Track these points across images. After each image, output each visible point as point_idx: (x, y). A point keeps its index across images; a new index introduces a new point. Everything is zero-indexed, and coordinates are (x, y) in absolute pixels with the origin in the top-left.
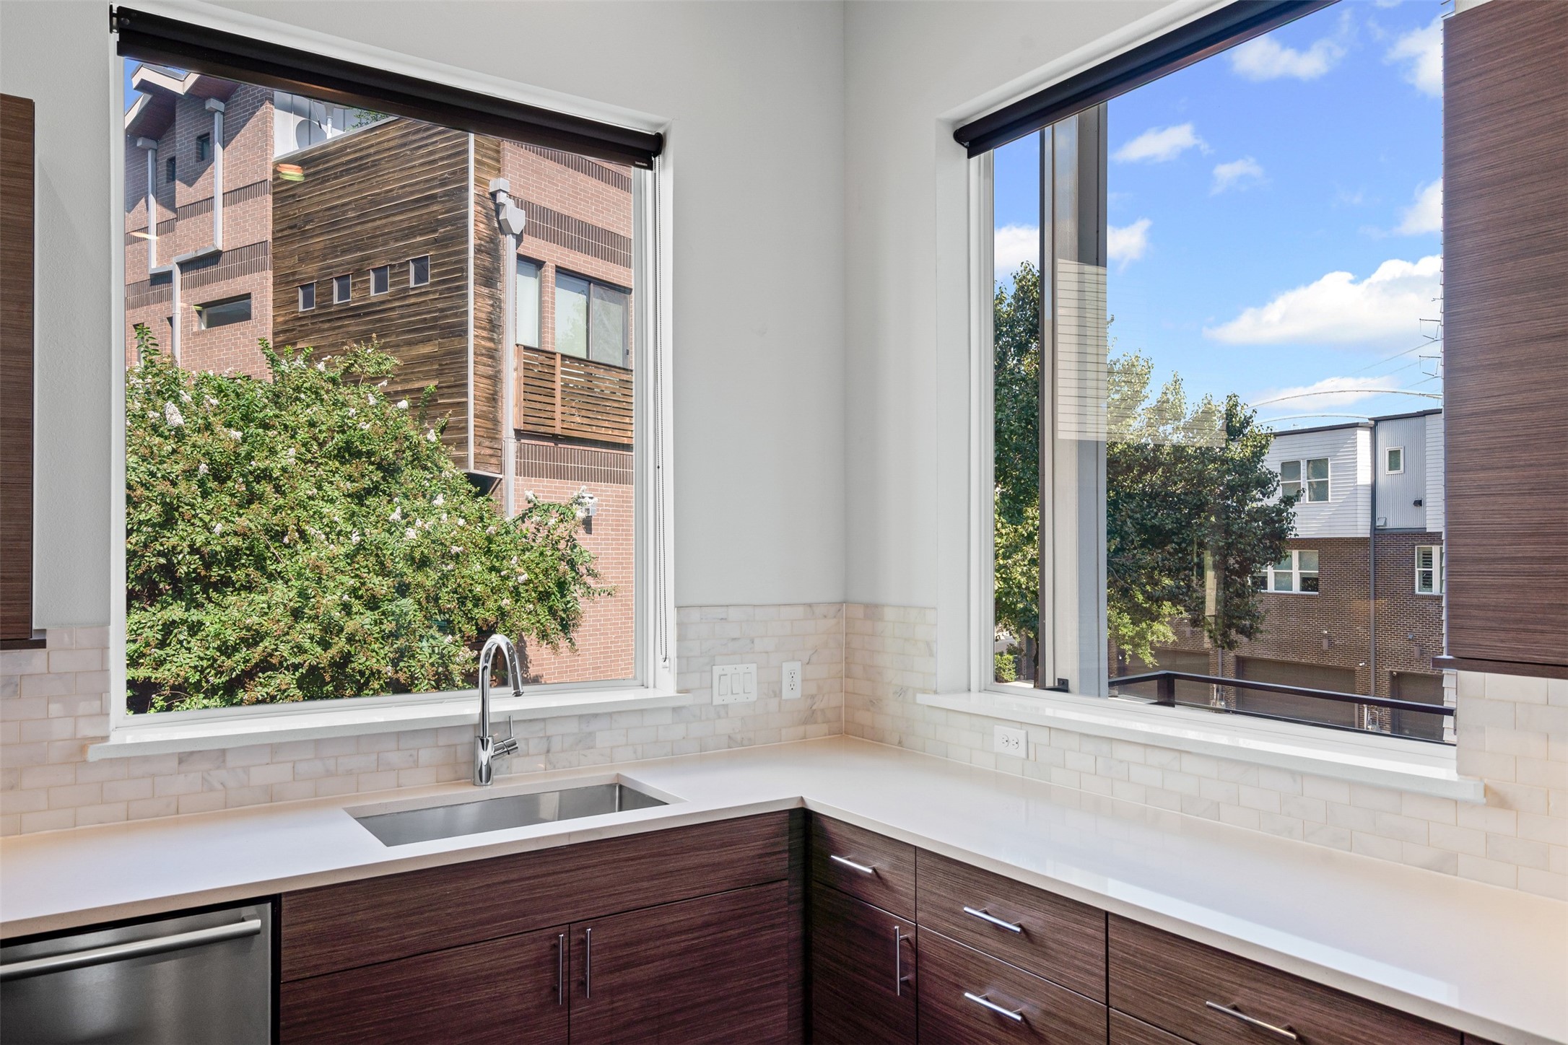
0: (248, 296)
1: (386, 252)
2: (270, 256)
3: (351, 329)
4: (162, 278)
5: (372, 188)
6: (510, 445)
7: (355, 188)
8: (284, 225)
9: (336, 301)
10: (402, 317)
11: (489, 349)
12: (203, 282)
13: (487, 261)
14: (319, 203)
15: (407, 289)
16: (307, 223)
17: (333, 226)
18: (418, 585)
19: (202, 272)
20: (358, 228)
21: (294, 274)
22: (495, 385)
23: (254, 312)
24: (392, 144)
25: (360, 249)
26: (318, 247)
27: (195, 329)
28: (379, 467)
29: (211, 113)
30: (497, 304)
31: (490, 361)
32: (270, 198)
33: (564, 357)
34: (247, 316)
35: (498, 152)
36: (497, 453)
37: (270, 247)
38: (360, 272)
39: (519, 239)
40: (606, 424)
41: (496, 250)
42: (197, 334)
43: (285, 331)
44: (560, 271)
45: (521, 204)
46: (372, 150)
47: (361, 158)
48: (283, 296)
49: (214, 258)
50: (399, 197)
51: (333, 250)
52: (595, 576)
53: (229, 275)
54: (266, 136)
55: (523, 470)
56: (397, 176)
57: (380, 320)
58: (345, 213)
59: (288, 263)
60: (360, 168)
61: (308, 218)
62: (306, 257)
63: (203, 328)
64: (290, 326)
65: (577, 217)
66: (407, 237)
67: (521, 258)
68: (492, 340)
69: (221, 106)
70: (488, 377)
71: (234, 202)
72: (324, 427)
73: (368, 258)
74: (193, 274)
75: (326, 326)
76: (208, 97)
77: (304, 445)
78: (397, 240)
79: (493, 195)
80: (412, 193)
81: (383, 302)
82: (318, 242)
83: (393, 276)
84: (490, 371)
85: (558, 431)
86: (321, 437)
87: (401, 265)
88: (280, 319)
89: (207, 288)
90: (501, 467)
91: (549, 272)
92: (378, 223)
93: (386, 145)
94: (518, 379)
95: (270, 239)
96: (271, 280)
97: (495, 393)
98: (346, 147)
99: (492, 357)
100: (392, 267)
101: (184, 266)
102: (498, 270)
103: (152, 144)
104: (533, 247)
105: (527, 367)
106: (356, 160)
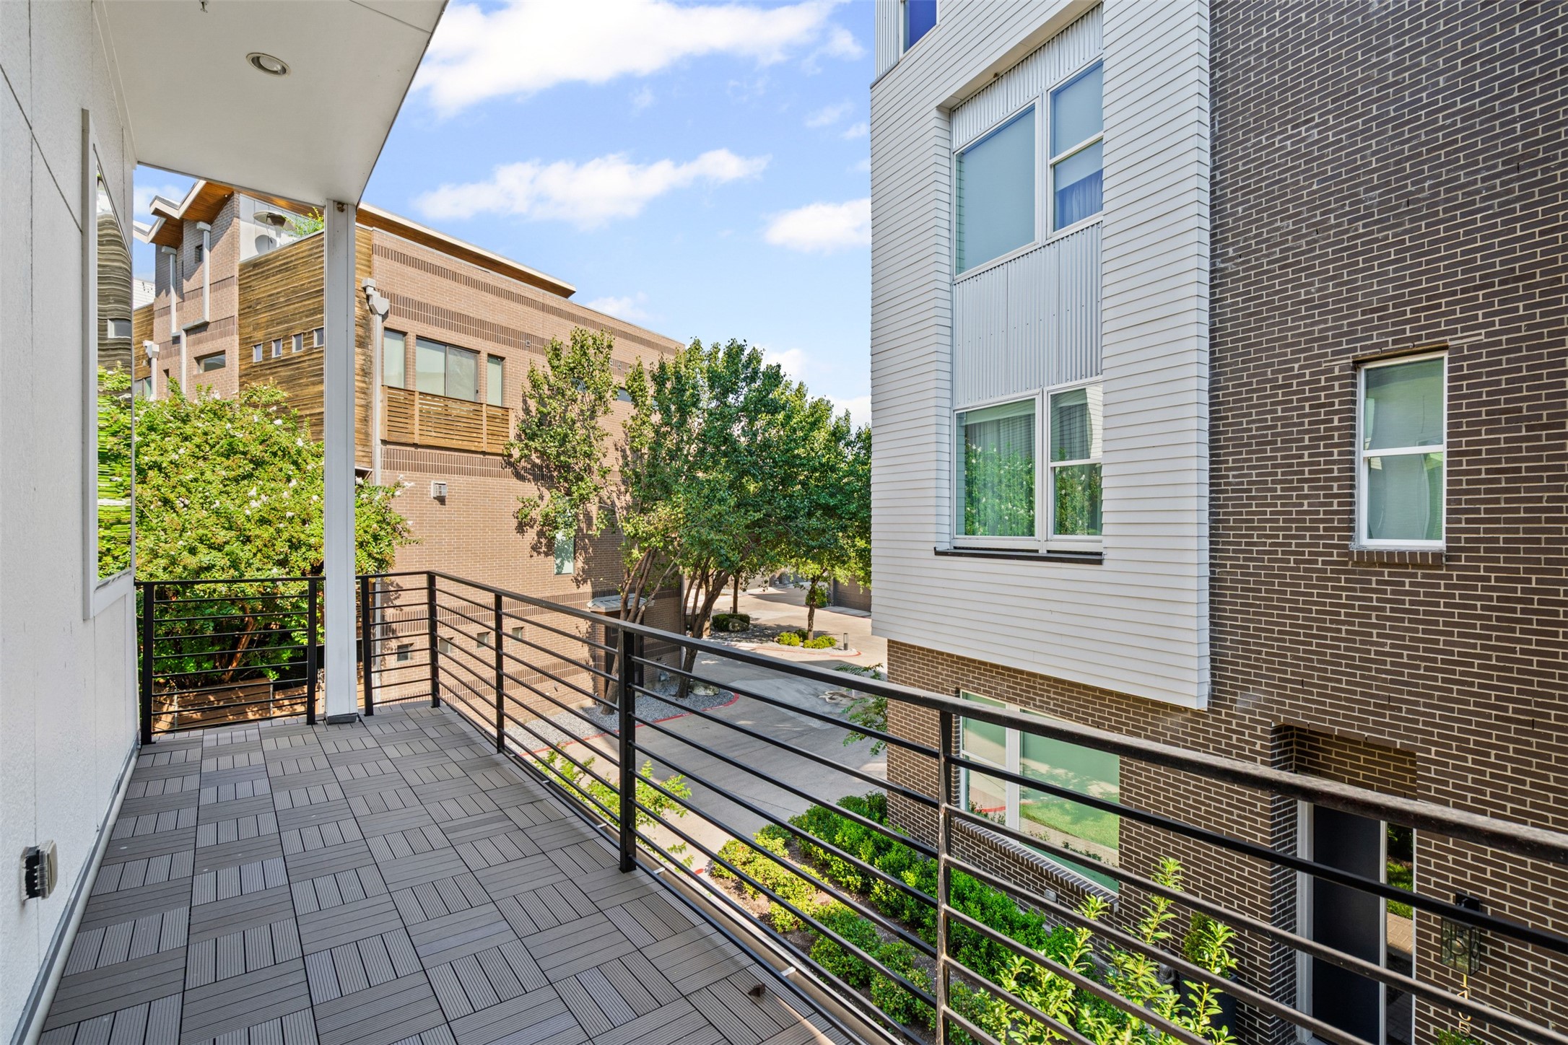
0: (223, 352)
1: (301, 324)
2: (236, 326)
3: (282, 374)
4: (176, 340)
5: (293, 282)
6: (378, 449)
7: (284, 282)
8: (245, 306)
9: (274, 356)
10: (310, 366)
11: (362, 388)
12: (200, 342)
13: (360, 331)
14: (264, 292)
15: (312, 349)
16: (258, 304)
17: (272, 307)
18: (257, 537)
19: (199, 335)
20: (286, 309)
21: (250, 338)
22: (367, 411)
23: (227, 363)
24: (304, 254)
25: (286, 322)
26: (264, 320)
27: (195, 373)
28: (251, 461)
29: (202, 231)
30: (369, 359)
31: (362, 396)
32: (236, 288)
33: (421, 393)
34: (222, 365)
35: (369, 261)
36: (369, 455)
37: (236, 320)
38: (287, 337)
39: (385, 317)
40: (457, 437)
41: (368, 324)
42: (195, 377)
43: (246, 375)
44: (419, 338)
45: (384, 294)
46: (293, 258)
47: (287, 263)
48: (244, 352)
49: (203, 326)
50: (308, 289)
51: (271, 323)
52: (409, 532)
53: (213, 338)
54: (234, 246)
55: (388, 466)
56: (307, 275)
57: (298, 368)
58: (278, 298)
59: (248, 330)
60: (287, 270)
61: (258, 301)
62: (257, 327)
63: (201, 372)
64: (249, 371)
65: (435, 304)
66: (312, 315)
67: (386, 329)
68: (364, 382)
69: (208, 227)
70: (362, 406)
71: (216, 290)
72: (214, 436)
73: (291, 328)
74: (192, 337)
75: (268, 372)
76: (198, 221)
77: (198, 446)
78: (307, 316)
79: (365, 289)
80: (315, 286)
81: (299, 357)
82: (264, 317)
83: (305, 339)
84: (363, 402)
85: (416, 441)
86: (211, 442)
87: (309, 333)
88: (243, 367)
89: (201, 346)
90: (371, 463)
91: (411, 339)
92: (297, 305)
93: (301, 255)
94: (383, 407)
95: (236, 314)
96: (237, 341)
97: (367, 416)
98: (279, 256)
99: (364, 393)
100: (304, 334)
101: (188, 331)
102: (369, 337)
103: (173, 251)
104: (395, 322)
105: (390, 400)
106: (284, 264)
